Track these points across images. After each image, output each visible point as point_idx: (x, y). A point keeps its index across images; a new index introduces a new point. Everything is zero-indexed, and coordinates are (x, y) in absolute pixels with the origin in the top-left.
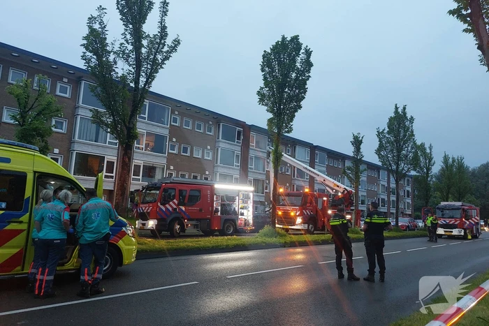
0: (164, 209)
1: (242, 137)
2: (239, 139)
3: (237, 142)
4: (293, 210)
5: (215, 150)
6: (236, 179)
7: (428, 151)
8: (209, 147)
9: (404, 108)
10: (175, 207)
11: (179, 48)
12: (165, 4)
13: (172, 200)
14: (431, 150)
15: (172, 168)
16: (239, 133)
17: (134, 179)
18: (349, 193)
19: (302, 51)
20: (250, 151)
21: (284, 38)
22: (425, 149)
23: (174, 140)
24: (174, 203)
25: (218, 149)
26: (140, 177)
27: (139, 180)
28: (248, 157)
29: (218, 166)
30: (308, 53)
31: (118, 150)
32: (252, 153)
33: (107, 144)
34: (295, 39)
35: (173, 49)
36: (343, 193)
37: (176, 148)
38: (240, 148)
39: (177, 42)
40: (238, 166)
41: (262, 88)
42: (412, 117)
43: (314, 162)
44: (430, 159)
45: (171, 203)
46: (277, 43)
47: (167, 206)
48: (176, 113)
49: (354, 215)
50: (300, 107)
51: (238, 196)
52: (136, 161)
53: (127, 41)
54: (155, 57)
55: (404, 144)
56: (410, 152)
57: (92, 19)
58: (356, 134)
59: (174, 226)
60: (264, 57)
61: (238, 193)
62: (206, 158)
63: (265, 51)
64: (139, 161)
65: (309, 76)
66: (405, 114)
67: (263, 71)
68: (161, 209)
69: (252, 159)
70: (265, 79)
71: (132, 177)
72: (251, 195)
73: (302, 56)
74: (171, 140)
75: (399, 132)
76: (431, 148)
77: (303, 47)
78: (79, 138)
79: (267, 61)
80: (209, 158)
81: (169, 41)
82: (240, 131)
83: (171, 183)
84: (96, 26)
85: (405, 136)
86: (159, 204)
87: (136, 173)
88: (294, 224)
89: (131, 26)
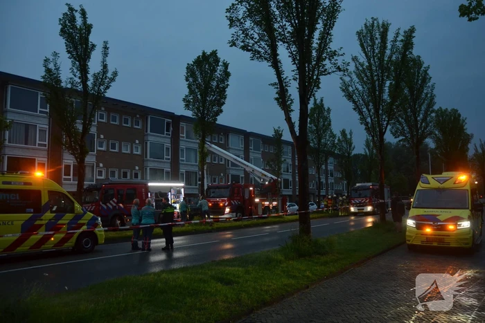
0: (105, 207)
1: (171, 128)
2: (168, 130)
3: (167, 134)
4: (223, 201)
5: (143, 143)
6: (167, 173)
7: (349, 136)
8: (137, 142)
9: (322, 100)
10: (115, 205)
11: (117, 78)
12: (106, 48)
13: (112, 199)
14: (351, 135)
15: (101, 165)
16: (168, 124)
17: (65, 179)
18: (275, 181)
19: (220, 64)
20: (181, 142)
21: (204, 53)
22: (346, 135)
23: (102, 136)
24: (114, 201)
25: (146, 143)
26: (71, 177)
27: (70, 180)
28: (178, 149)
29: (148, 160)
30: (226, 65)
31: (48, 151)
32: (183, 145)
33: (37, 146)
34: (214, 53)
35: (112, 80)
36: (269, 182)
37: (105, 144)
38: (170, 140)
39: (115, 74)
40: (169, 159)
41: (187, 96)
42: (329, 109)
43: (249, 149)
44: (350, 144)
45: (111, 202)
46: (199, 57)
47: (108, 204)
48: (103, 109)
49: (280, 201)
50: (221, 111)
51: (170, 192)
52: (66, 161)
53: (75, 76)
54: (99, 88)
55: (324, 132)
56: (328, 140)
57: (46, 60)
58: (276, 128)
59: (115, 222)
60: (187, 68)
61: (170, 189)
62: (135, 153)
63: (188, 64)
64: (69, 161)
65: (228, 85)
66: (322, 105)
67: (187, 81)
68: (102, 207)
69: (182, 150)
70: (189, 86)
71: (64, 177)
72: (182, 190)
73: (220, 68)
74: (99, 137)
75: (319, 121)
76: (351, 133)
77: (221, 60)
78: (9, 142)
79: (191, 71)
80: (138, 153)
81: (109, 75)
82: (170, 122)
83: (109, 184)
84: (51, 66)
85: (324, 125)
86: (101, 203)
87: (67, 174)
88: (224, 214)
89: (77, 63)
